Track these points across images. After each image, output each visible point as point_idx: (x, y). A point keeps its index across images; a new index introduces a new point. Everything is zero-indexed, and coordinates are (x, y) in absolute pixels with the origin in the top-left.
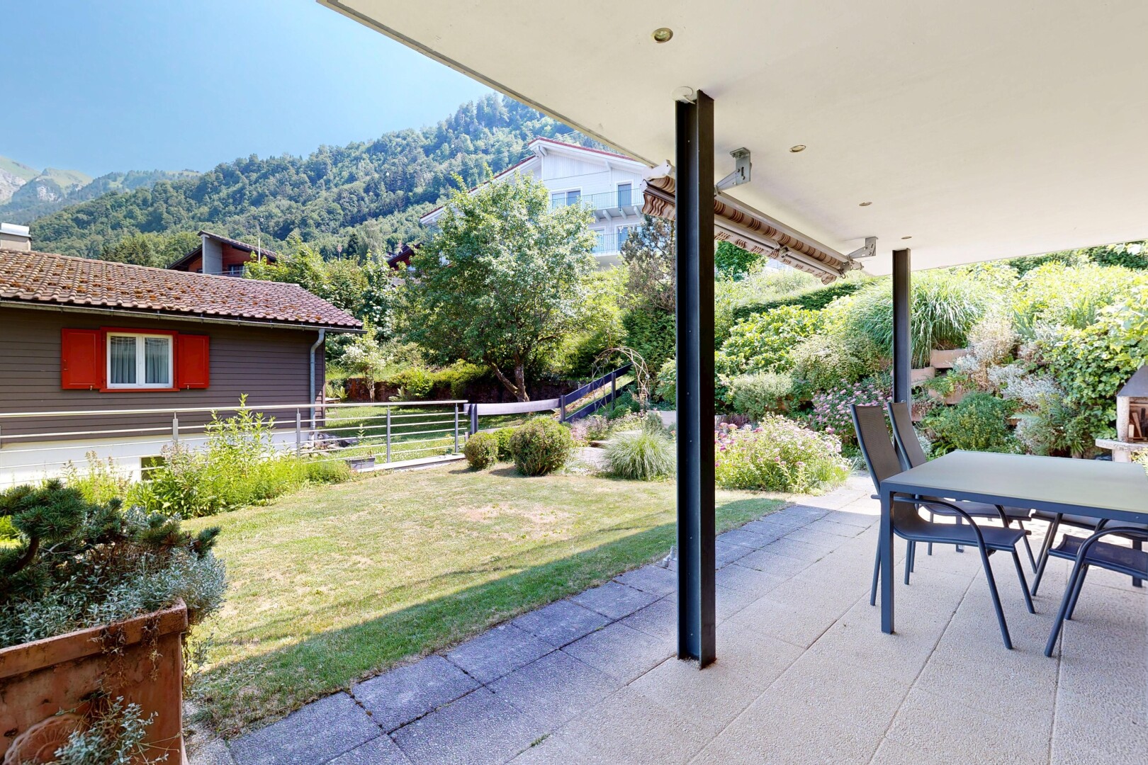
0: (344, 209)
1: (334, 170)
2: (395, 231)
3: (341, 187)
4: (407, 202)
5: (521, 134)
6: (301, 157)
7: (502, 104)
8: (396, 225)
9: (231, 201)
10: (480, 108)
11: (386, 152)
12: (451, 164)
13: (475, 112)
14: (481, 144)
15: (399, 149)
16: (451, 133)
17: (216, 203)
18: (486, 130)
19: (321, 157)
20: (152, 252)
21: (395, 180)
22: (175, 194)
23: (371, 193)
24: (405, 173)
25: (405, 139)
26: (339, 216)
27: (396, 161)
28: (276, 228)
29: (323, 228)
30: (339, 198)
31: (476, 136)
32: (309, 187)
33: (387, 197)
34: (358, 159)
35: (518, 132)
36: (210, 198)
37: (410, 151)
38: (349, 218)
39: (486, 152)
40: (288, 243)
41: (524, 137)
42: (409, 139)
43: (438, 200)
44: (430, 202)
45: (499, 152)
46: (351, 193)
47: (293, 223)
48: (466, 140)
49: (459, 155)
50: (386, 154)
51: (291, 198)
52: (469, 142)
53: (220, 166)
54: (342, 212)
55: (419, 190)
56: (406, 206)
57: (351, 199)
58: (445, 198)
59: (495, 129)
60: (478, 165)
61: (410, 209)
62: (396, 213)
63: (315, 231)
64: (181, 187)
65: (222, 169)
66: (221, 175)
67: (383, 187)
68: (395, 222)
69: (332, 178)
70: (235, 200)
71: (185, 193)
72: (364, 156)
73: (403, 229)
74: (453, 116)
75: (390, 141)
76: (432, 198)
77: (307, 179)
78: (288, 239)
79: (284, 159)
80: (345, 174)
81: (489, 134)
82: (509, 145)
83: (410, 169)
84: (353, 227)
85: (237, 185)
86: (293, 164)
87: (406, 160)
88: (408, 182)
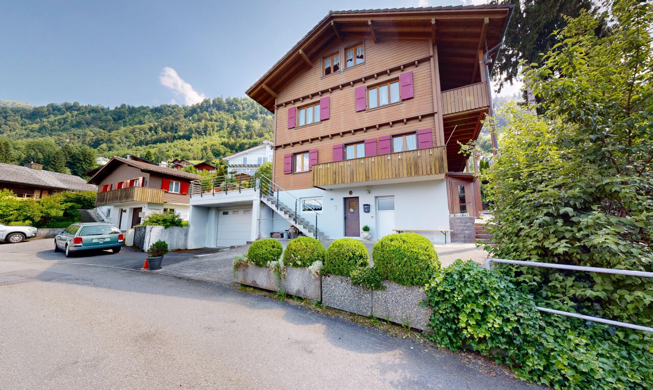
0: (135, 137)
1: (129, 117)
2: (168, 151)
3: (135, 126)
4: (174, 138)
5: (234, 116)
6: (109, 108)
7: (225, 102)
8: (168, 148)
9: (57, 123)
10: (213, 101)
11: (162, 113)
12: (199, 124)
13: (212, 103)
14: (214, 117)
15: (169, 113)
16: (199, 110)
17: (45, 123)
18: (217, 112)
19: (122, 110)
20: (11, 148)
21: (166, 127)
22: (13, 115)
23: (153, 132)
24: (173, 125)
25: (173, 109)
26: (132, 140)
27: (168, 118)
28: (90, 142)
29: (122, 145)
30: (133, 132)
31: (211, 113)
32: (113, 123)
33: (162, 134)
34: (144, 114)
35: (232, 115)
36: (41, 120)
37: (176, 115)
38: (138, 142)
39: (216, 121)
40: (99, 150)
41: (235, 118)
42: (176, 109)
43: (191, 139)
44: (187, 140)
45: (222, 122)
46: (141, 130)
47: (102, 140)
48: (206, 114)
49: (203, 121)
50: (162, 114)
51: (100, 128)
52: (208, 115)
53: (52, 104)
54: (134, 139)
55: (181, 134)
56: (174, 140)
57: (140, 133)
58: (195, 139)
59: (221, 112)
60: (212, 126)
61: (175, 141)
62: (167, 142)
63: (117, 146)
64: (18, 111)
65: (52, 106)
66: (51, 109)
67: (160, 129)
68: (167, 147)
69: (128, 120)
70: (60, 123)
71: (21, 115)
72: (149, 113)
73: (172, 150)
74: (200, 103)
75: (165, 108)
76: (188, 138)
77: (112, 119)
78: (99, 148)
79: (98, 107)
80: (136, 120)
81: (218, 114)
82: (228, 120)
83: (176, 123)
84: (141, 146)
85: (62, 116)
86: (103, 109)
87: (173, 118)
88: (174, 129)
